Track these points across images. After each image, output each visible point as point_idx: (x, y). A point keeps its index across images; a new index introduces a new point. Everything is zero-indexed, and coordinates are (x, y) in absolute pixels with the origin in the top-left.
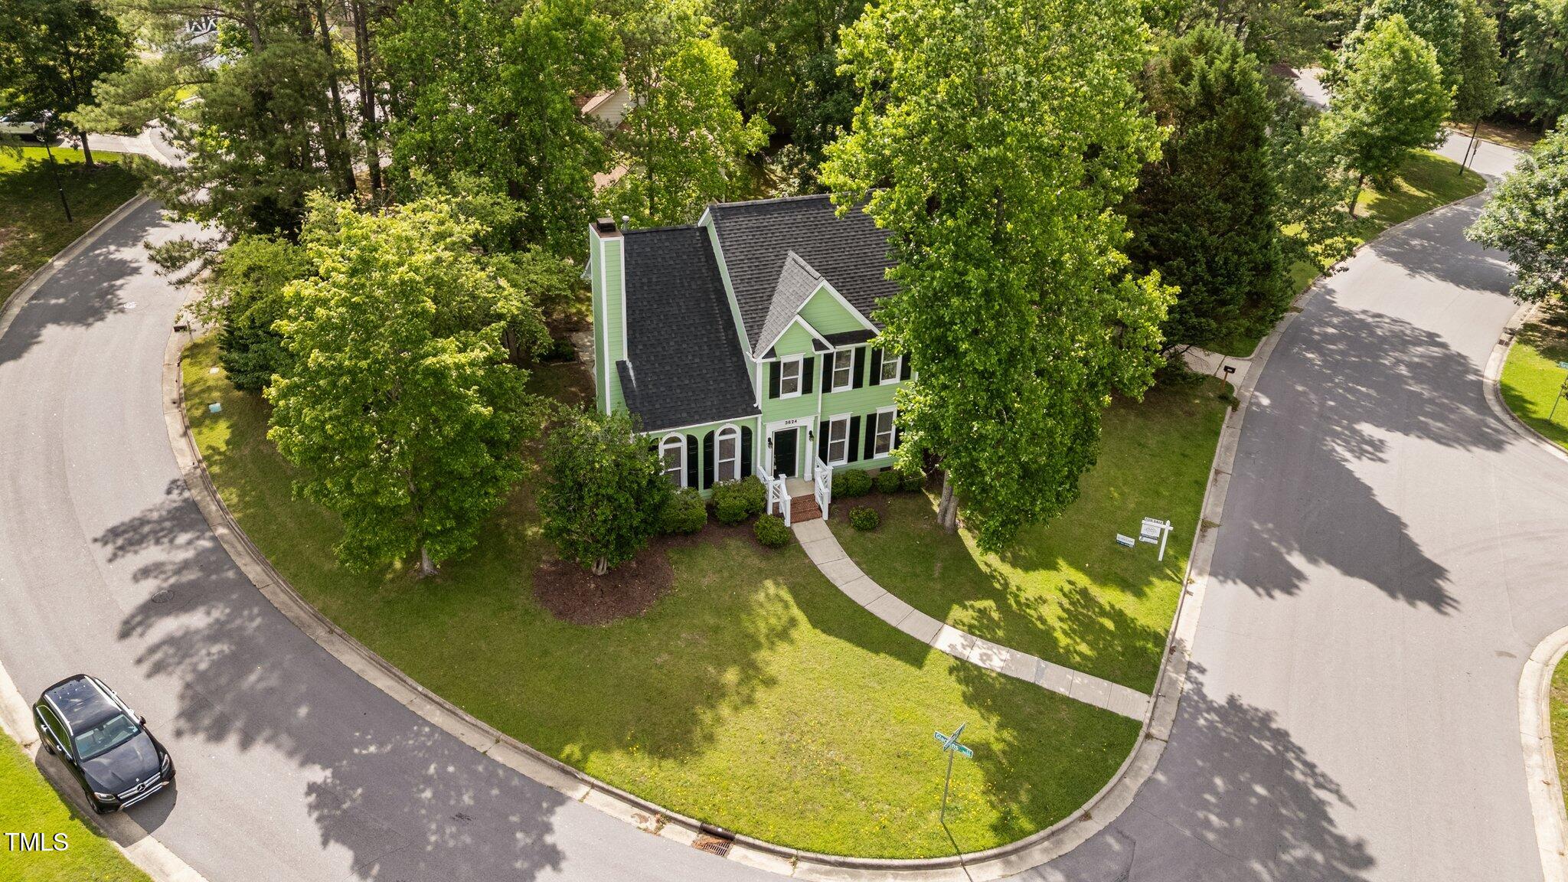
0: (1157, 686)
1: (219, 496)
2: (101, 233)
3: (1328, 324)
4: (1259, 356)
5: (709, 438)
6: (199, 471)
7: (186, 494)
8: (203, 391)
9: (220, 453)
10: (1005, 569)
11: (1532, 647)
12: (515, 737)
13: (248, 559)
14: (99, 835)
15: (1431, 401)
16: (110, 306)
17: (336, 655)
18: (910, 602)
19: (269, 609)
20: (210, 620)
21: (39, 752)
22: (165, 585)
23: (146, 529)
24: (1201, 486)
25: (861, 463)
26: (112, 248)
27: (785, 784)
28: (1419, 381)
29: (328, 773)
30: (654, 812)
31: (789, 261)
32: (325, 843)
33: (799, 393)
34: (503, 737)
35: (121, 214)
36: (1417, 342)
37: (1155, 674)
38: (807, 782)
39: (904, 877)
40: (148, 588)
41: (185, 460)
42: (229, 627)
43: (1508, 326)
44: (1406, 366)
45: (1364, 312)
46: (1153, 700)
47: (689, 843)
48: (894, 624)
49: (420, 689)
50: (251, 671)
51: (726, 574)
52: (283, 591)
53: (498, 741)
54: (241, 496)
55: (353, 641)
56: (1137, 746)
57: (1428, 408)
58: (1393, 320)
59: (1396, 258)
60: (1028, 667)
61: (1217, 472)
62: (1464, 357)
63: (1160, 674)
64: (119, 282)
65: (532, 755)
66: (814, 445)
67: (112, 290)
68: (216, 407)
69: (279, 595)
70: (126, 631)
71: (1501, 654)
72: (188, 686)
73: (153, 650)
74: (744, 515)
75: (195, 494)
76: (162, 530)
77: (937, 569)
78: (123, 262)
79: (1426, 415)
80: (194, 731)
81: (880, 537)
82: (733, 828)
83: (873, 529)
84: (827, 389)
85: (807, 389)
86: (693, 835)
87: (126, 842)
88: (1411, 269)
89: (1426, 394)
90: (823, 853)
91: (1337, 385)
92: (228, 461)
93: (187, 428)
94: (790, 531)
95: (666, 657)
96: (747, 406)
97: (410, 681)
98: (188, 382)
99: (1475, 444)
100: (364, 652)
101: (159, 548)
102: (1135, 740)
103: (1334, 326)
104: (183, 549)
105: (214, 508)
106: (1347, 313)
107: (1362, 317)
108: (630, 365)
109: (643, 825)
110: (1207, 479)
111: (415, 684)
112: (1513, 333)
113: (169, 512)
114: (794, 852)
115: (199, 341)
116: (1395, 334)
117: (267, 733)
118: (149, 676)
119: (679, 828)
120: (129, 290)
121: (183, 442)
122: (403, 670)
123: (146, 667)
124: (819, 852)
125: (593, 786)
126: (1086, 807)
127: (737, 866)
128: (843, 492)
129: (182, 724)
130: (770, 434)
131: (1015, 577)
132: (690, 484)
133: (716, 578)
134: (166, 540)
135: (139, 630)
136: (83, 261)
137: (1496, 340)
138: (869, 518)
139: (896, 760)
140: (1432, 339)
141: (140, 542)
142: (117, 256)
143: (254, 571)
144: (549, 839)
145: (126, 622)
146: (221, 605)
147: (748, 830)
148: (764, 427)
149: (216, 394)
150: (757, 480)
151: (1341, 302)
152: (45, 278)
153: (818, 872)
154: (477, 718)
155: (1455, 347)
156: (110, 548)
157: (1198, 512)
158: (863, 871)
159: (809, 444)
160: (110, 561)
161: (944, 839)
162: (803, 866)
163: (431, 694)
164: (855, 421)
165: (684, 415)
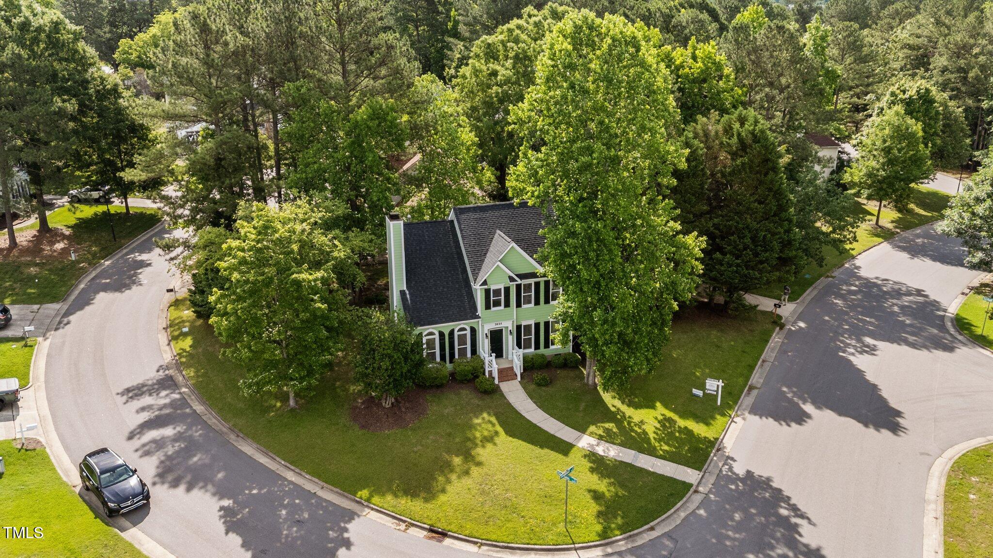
0: (706, 467)
1: (184, 373)
2: (131, 247)
3: (852, 285)
4: (803, 302)
5: (452, 333)
6: (174, 361)
7: (167, 372)
8: (180, 322)
9: (186, 352)
10: (624, 408)
11: (943, 451)
12: (332, 485)
13: (197, 403)
14: (109, 526)
15: (910, 325)
16: (134, 283)
17: (239, 447)
18: (563, 423)
19: (206, 425)
20: (175, 432)
21: (81, 489)
22: (153, 415)
23: (145, 389)
24: (751, 368)
25: (542, 350)
26: (137, 254)
27: (479, 509)
28: (905, 315)
29: (231, 502)
30: (404, 522)
31: (496, 236)
32: (227, 533)
33: (502, 307)
34: (326, 485)
35: (142, 238)
36: (909, 293)
37: (706, 461)
38: (492, 508)
39: (540, 555)
40: (145, 416)
41: (167, 356)
42: (184, 435)
43: (970, 285)
44: (899, 307)
45: (877, 278)
46: (702, 474)
47: (422, 536)
48: (552, 432)
49: (283, 463)
50: (195, 455)
51: (458, 407)
52: (215, 418)
53: (322, 488)
54: (197, 371)
55: (249, 441)
56: (688, 495)
57: (908, 329)
58: (895, 282)
59: (904, 249)
60: (628, 456)
61: (764, 361)
62: (938, 302)
63: (709, 461)
64: (139, 271)
65: (340, 494)
66: (513, 338)
67: (136, 275)
68: (186, 330)
69: (213, 420)
70: (131, 437)
71: (922, 454)
72: (162, 462)
73: (144, 445)
74: (471, 376)
75: (171, 372)
76: (153, 389)
77: (582, 406)
78: (142, 261)
79: (907, 333)
80: (163, 483)
81: (550, 390)
82: (448, 529)
83: (546, 385)
84: (519, 305)
85: (507, 305)
86: (425, 533)
87: (123, 530)
88: (913, 255)
89: (908, 322)
90: (496, 541)
91: (852, 317)
92: (190, 356)
93: (170, 341)
94: (498, 386)
95: (420, 447)
96: (472, 313)
97: (278, 459)
98: (172, 318)
99: (936, 349)
100: (255, 445)
101: (151, 398)
102: (687, 493)
103: (856, 286)
104: (164, 398)
105: (181, 378)
106: (866, 279)
107: (875, 281)
108: (407, 292)
109: (398, 528)
110: (756, 365)
111: (280, 461)
112: (972, 289)
113: (157, 381)
114: (480, 541)
115: (180, 298)
116: (894, 290)
117: (201, 484)
118: (141, 457)
119: (418, 530)
120: (144, 275)
121: (167, 348)
122: (275, 454)
123: (140, 453)
124: (494, 541)
125: (372, 509)
126: (652, 524)
127: (448, 547)
128: (530, 366)
129: (157, 479)
130: (486, 331)
131: (628, 411)
132: (441, 359)
133: (452, 409)
134: (155, 394)
135: (138, 436)
136: (121, 261)
137: (960, 292)
138: (544, 379)
139: (544, 499)
140: (919, 292)
141: (141, 395)
142: (139, 258)
143: (199, 408)
144: (346, 535)
145: (132, 432)
146: (182, 425)
147: (455, 530)
148: (483, 326)
149: (187, 324)
150: (479, 357)
151: (863, 273)
152: (99, 270)
153: (492, 551)
154: (313, 476)
155: (933, 297)
156: (125, 398)
157: (748, 381)
158: (518, 551)
159: (510, 337)
160: (125, 403)
161: (566, 536)
162: (484, 548)
163: (288, 465)
164: (537, 325)
165: (437, 319)
